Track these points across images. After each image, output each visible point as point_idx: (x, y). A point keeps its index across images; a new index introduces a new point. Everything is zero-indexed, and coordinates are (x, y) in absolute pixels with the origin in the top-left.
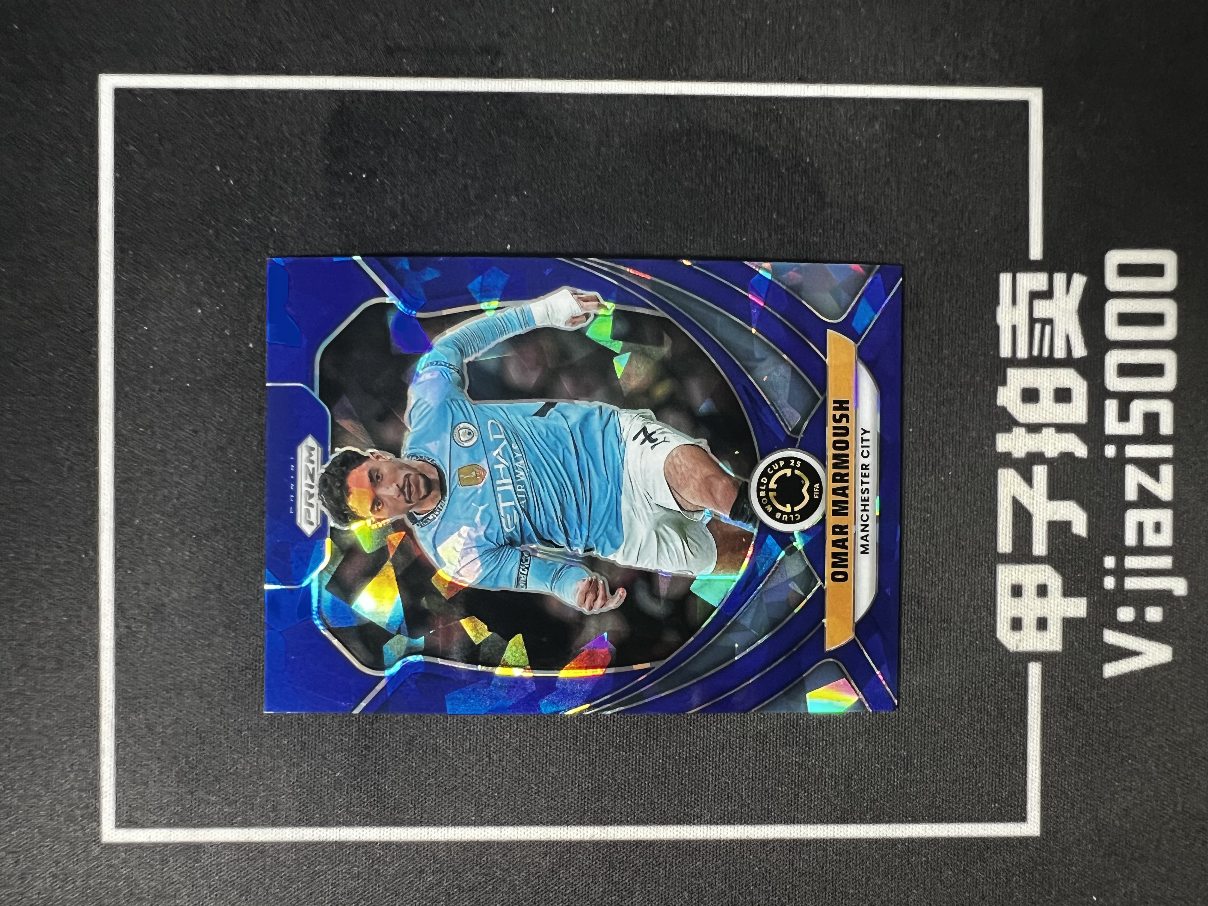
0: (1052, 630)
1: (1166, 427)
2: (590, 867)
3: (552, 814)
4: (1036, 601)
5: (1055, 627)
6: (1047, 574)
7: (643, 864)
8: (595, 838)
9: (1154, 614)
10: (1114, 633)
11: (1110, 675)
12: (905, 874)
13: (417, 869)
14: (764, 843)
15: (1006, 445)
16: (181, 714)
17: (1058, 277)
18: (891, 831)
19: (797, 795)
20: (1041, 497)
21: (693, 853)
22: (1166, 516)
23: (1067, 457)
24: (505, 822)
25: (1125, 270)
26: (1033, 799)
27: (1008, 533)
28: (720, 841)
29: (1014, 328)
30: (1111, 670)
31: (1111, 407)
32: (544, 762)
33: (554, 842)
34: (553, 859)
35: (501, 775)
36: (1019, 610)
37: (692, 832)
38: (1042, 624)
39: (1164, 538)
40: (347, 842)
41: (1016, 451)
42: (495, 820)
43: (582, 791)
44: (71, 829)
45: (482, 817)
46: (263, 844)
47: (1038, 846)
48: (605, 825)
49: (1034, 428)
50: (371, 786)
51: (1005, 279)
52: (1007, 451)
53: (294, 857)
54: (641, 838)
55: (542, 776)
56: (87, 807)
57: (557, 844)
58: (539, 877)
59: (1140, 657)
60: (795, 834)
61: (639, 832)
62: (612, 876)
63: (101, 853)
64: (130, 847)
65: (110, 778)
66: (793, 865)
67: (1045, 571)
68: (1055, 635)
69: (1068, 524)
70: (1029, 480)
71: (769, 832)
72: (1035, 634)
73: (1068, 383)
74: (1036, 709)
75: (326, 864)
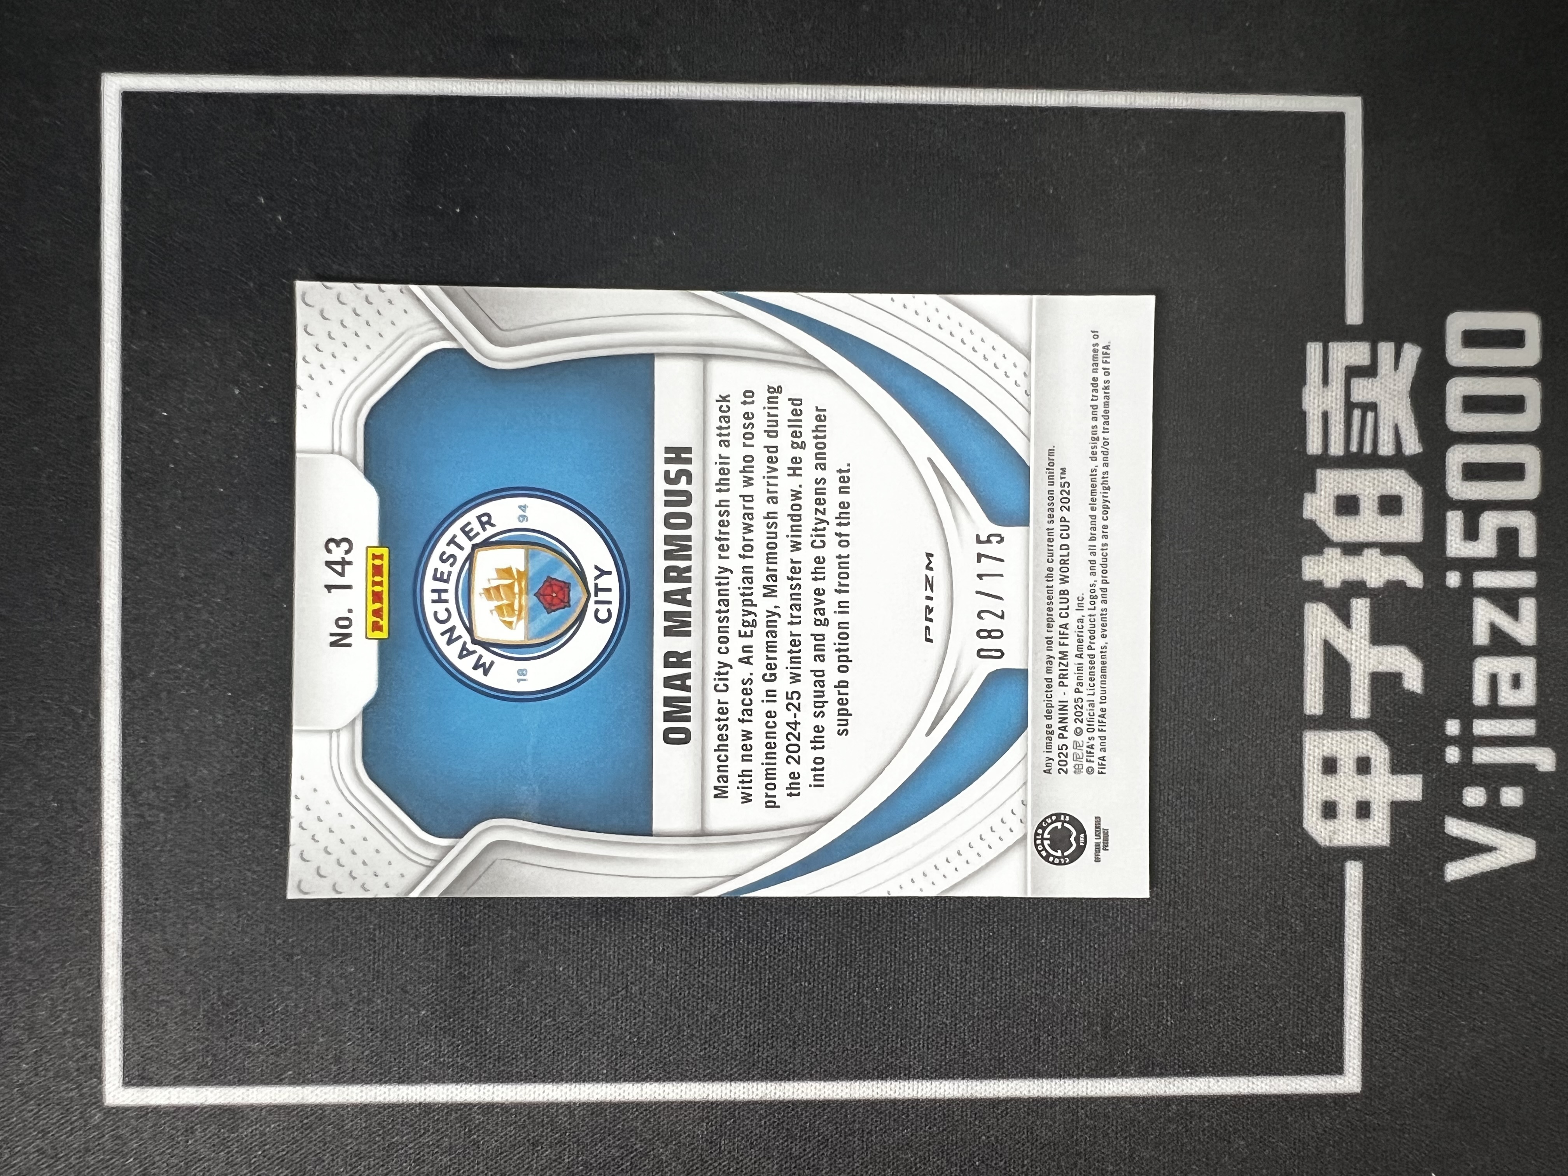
0: (1376, 818)
1: (1527, 548)
2: (760, 1137)
3: (710, 1065)
4: (1355, 780)
5: (1381, 814)
6: (1369, 743)
7: (832, 1132)
8: (768, 1098)
9: (1512, 796)
10: (1459, 822)
11: (1453, 878)
12: (1182, 1145)
13: (528, 1140)
14: (995, 1103)
15: (1316, 572)
16: (212, 932)
17: (1384, 348)
18: (1163, 1086)
19: (1037, 1040)
20: (1363, 641)
21: (899, 1117)
22: (1527, 667)
23: (1396, 587)
24: (647, 1077)
25: (1472, 339)
26: (1351, 1042)
27: (1317, 688)
28: (935, 1101)
29: (1325, 416)
30: (1455, 871)
31: (1455, 520)
32: (700, 995)
33: (712, 1103)
34: (712, 1126)
35: (641, 1013)
36: (1333, 792)
37: (897, 1089)
38: (1363, 810)
39: (1525, 694)
40: (435, 1104)
41: (1329, 579)
42: (634, 1074)
43: (751, 1035)
44: (62, 1088)
45: (617, 1070)
46: (322, 1107)
47: (1358, 1107)
48: (781, 1080)
49: (1353, 549)
50: (468, 1029)
51: (1314, 350)
52: (1316, 579)
53: (364, 1125)
54: (830, 1098)
55: (697, 1015)
56: (85, 1057)
57: (718, 1105)
58: (693, 1150)
59: (1493, 854)
60: (1035, 1091)
61: (826, 1090)
62: (791, 1149)
63: (104, 1120)
64: (143, 1112)
65: (116, 1018)
66: (1032, 1133)
67: (1367, 739)
68: (1380, 825)
69: (1396, 678)
70: (1345, 617)
71: (1000, 1089)
72: (1354, 823)
73: (1398, 488)
74: (1355, 923)
75: (407, 1134)
